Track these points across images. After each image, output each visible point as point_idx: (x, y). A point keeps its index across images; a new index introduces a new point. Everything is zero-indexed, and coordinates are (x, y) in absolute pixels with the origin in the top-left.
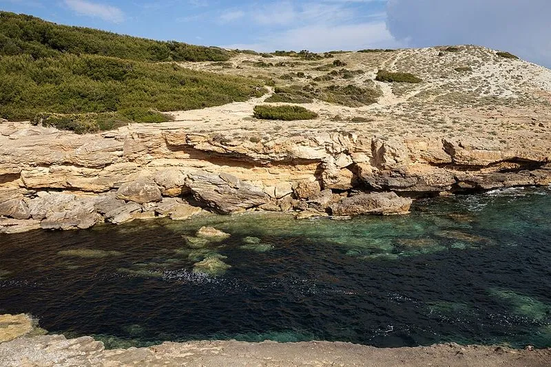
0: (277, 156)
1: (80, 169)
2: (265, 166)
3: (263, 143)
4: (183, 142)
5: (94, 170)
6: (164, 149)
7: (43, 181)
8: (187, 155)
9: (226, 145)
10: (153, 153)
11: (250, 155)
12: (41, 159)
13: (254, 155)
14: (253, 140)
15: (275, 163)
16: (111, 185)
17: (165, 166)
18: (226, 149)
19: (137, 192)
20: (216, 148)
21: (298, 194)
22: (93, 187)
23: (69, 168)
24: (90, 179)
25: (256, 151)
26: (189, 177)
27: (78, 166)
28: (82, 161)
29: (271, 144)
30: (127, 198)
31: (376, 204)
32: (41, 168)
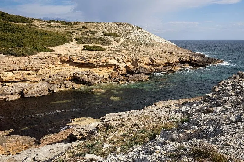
0: (103, 64)
1: (28, 72)
2: (98, 68)
3: (98, 59)
4: (68, 60)
5: (34, 72)
6: (59, 62)
7: (11, 78)
8: (68, 65)
9: (86, 60)
10: (55, 64)
11: (94, 64)
12: (9, 68)
13: (96, 64)
14: (94, 58)
15: (101, 66)
16: (43, 78)
17: (59, 69)
18: (86, 62)
19: (56, 80)
20: (82, 62)
21: (112, 77)
22: (36, 79)
23: (23, 72)
24: (33, 76)
25: (96, 62)
26: (76, 73)
27: (27, 70)
28: (30, 69)
29: (101, 59)
30: (52, 82)
31: (141, 78)
32: (8, 73)
